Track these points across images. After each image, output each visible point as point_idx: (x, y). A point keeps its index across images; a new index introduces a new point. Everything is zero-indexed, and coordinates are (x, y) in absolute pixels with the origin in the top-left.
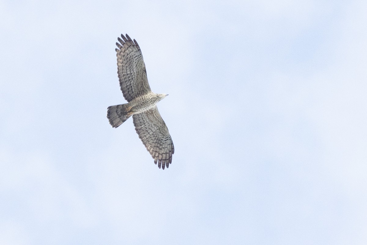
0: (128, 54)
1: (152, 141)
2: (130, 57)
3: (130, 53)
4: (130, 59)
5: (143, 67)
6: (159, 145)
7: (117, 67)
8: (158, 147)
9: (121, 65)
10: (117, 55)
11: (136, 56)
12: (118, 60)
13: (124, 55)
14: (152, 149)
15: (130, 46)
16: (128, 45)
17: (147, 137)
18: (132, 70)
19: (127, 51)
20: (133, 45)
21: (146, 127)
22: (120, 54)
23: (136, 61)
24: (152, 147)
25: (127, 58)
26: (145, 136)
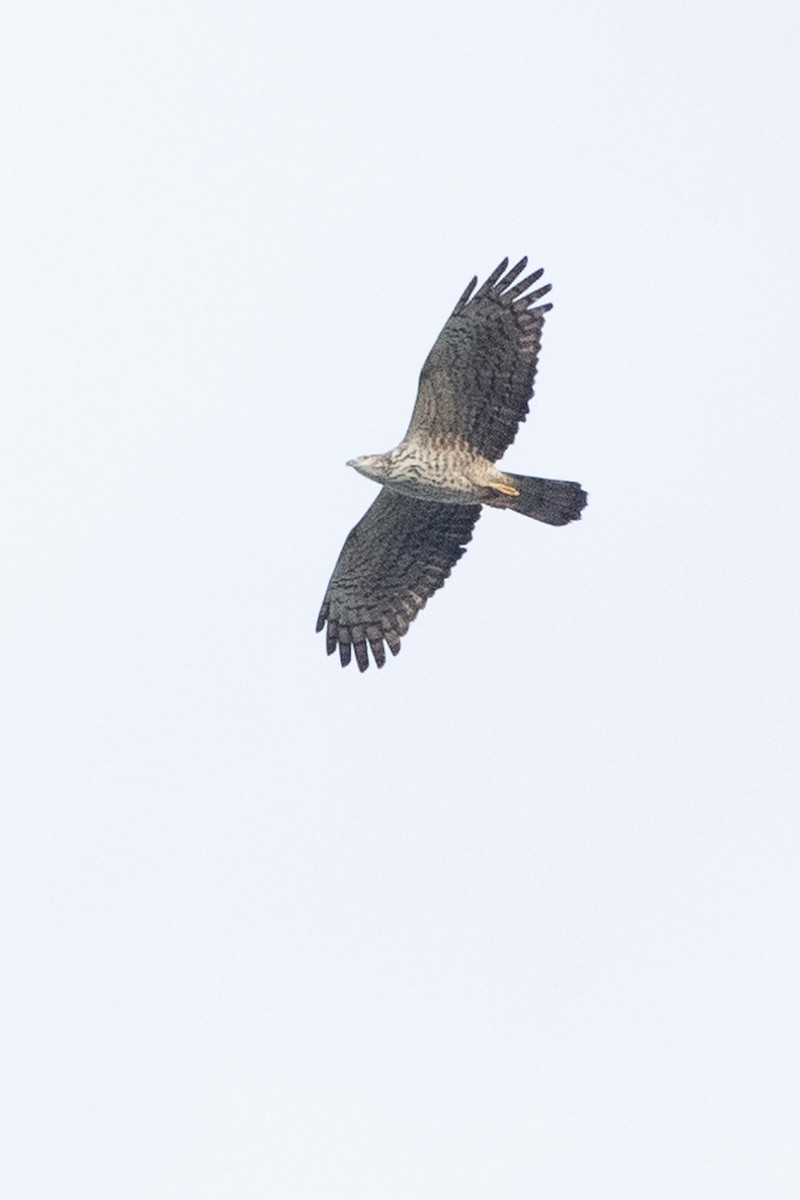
0: (369, 608)
1: (505, 357)
2: (366, 596)
3: (359, 608)
4: (373, 589)
5: (351, 550)
6: (496, 333)
7: (429, 600)
8: (501, 330)
9: (415, 596)
10: (406, 630)
11: (347, 588)
12: (413, 617)
13: (385, 613)
14: (521, 340)
15: (343, 626)
16: (350, 633)
17: (509, 375)
18: (392, 558)
19: (366, 618)
20: (332, 626)
21: (486, 400)
22: (395, 627)
23: (360, 574)
24: (518, 343)
25: (379, 598)
26: (511, 382)
